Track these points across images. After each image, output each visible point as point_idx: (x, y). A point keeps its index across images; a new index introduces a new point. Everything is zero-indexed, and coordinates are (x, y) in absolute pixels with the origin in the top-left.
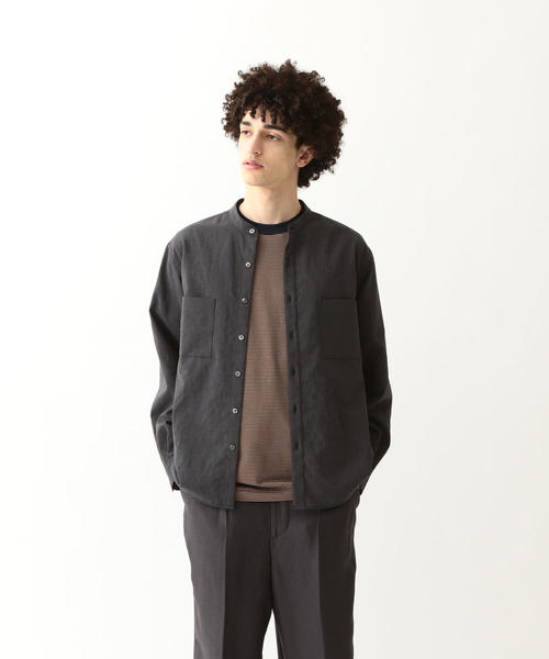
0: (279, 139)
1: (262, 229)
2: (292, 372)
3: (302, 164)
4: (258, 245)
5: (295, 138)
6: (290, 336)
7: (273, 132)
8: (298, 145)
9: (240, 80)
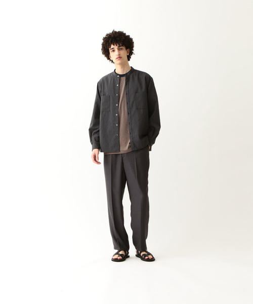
1: (121, 76)
2: (128, 113)
6: (127, 104)
8: (126, 49)
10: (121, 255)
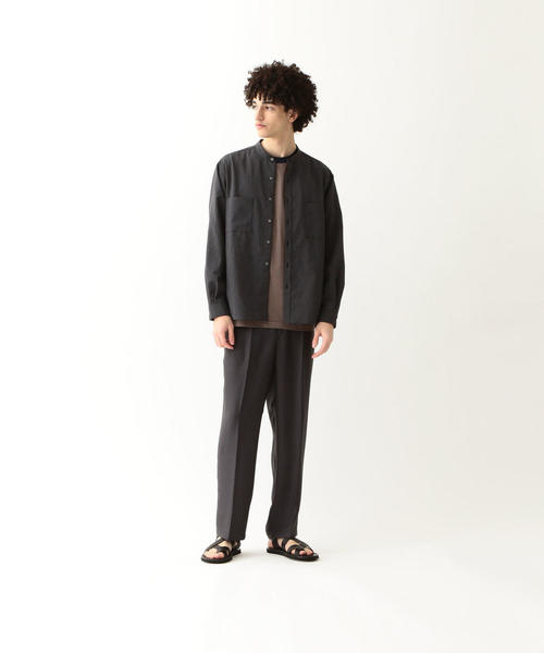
0: (273, 109)
1: (278, 160)
3: (292, 120)
4: (276, 167)
5: (283, 107)
7: (269, 105)
8: (286, 110)
9: (250, 76)
10: (224, 550)
